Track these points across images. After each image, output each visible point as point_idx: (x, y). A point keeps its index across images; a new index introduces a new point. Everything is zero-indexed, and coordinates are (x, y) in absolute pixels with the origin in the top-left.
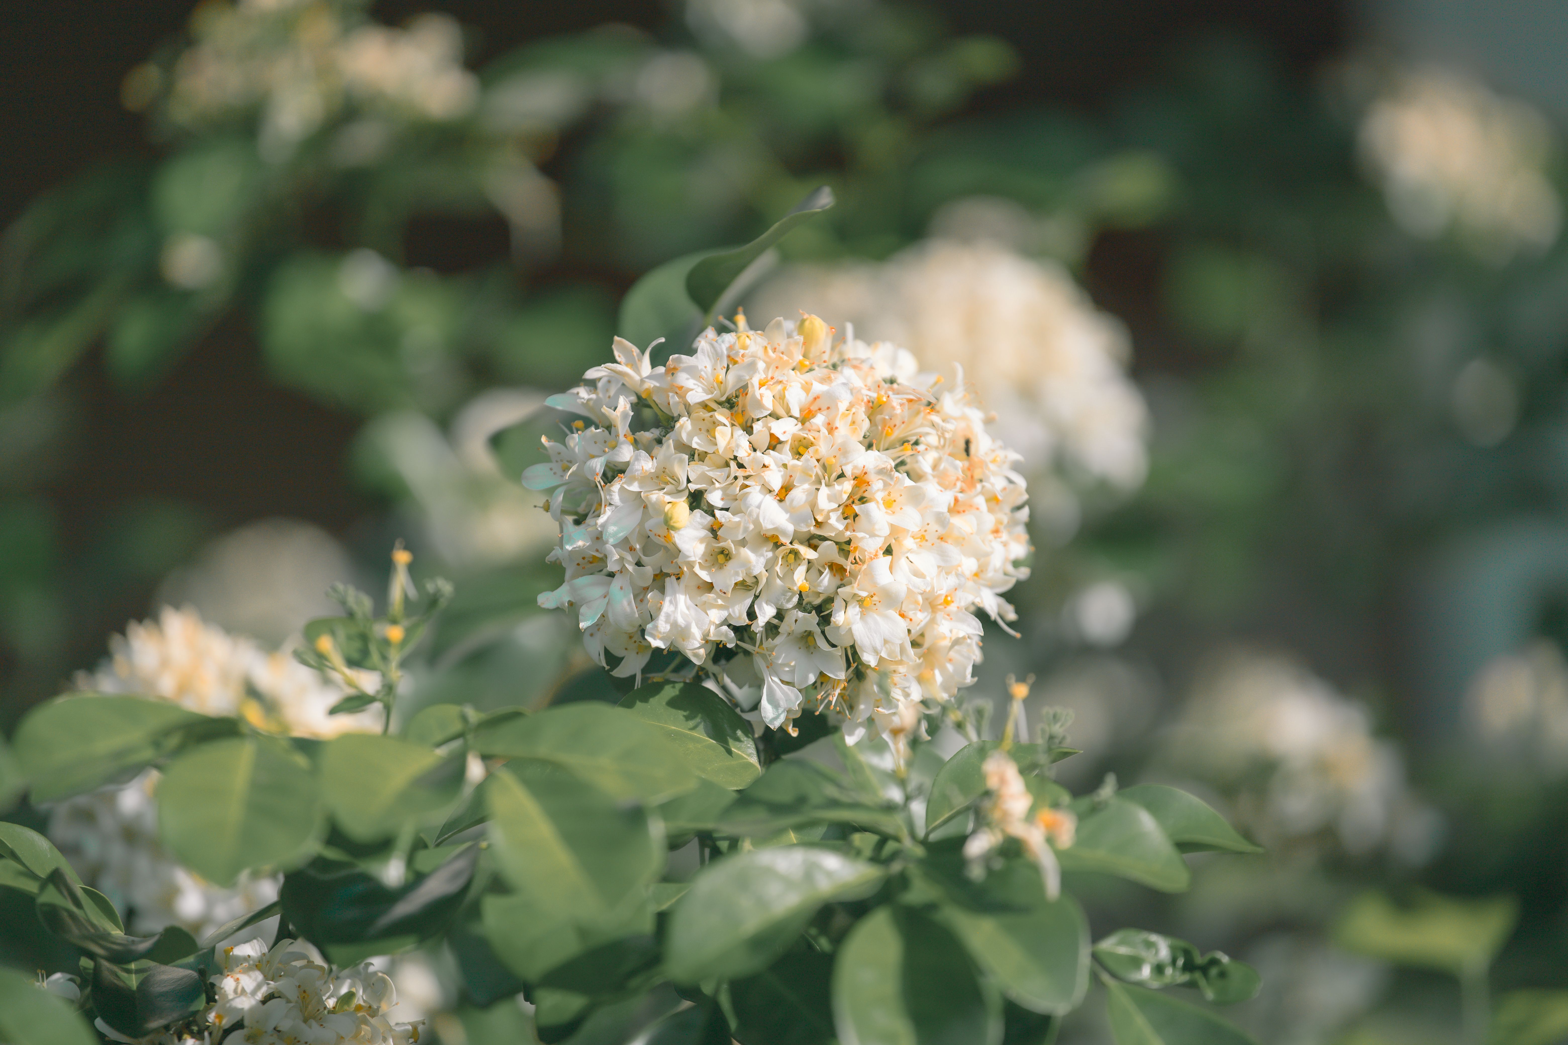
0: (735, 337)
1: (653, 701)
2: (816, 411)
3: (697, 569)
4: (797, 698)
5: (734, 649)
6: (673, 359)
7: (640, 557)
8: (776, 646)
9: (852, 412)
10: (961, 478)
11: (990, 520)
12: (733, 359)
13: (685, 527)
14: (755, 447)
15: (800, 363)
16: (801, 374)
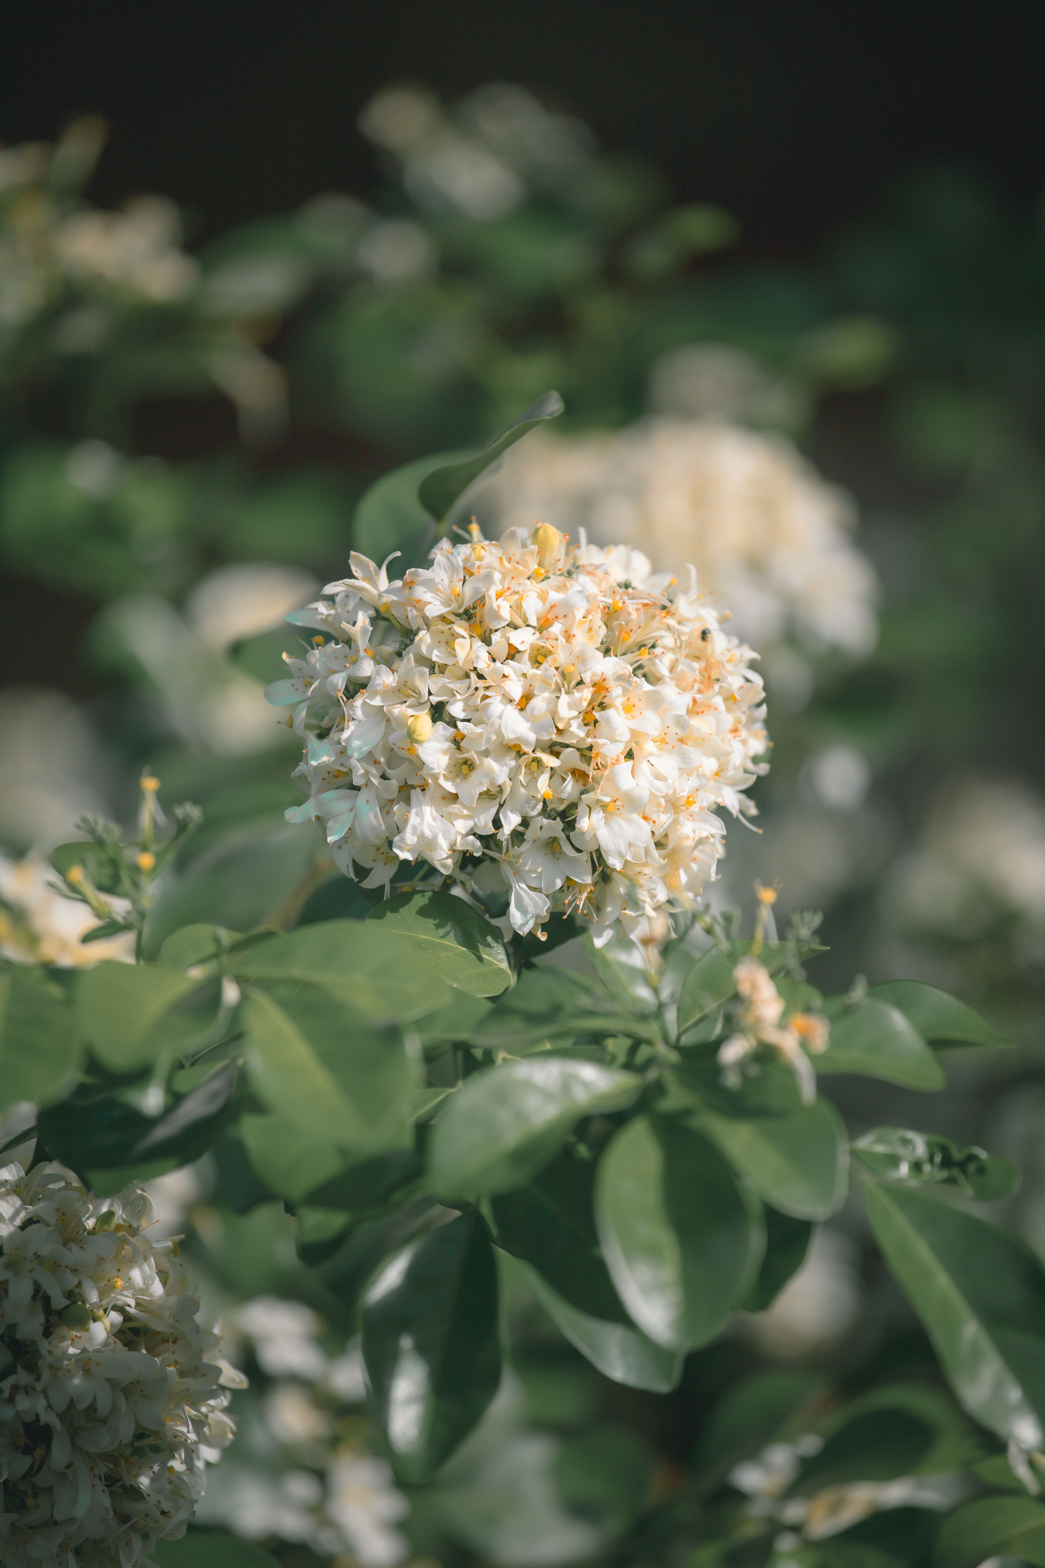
0: (470, 549)
1: (403, 911)
2: (553, 619)
3: (442, 781)
4: (545, 904)
5: (481, 857)
6: (410, 573)
7: (385, 770)
8: (522, 853)
9: (589, 620)
10: (698, 679)
11: (728, 720)
12: (469, 570)
13: (428, 740)
14: (495, 657)
15: (536, 572)
16: (537, 583)
